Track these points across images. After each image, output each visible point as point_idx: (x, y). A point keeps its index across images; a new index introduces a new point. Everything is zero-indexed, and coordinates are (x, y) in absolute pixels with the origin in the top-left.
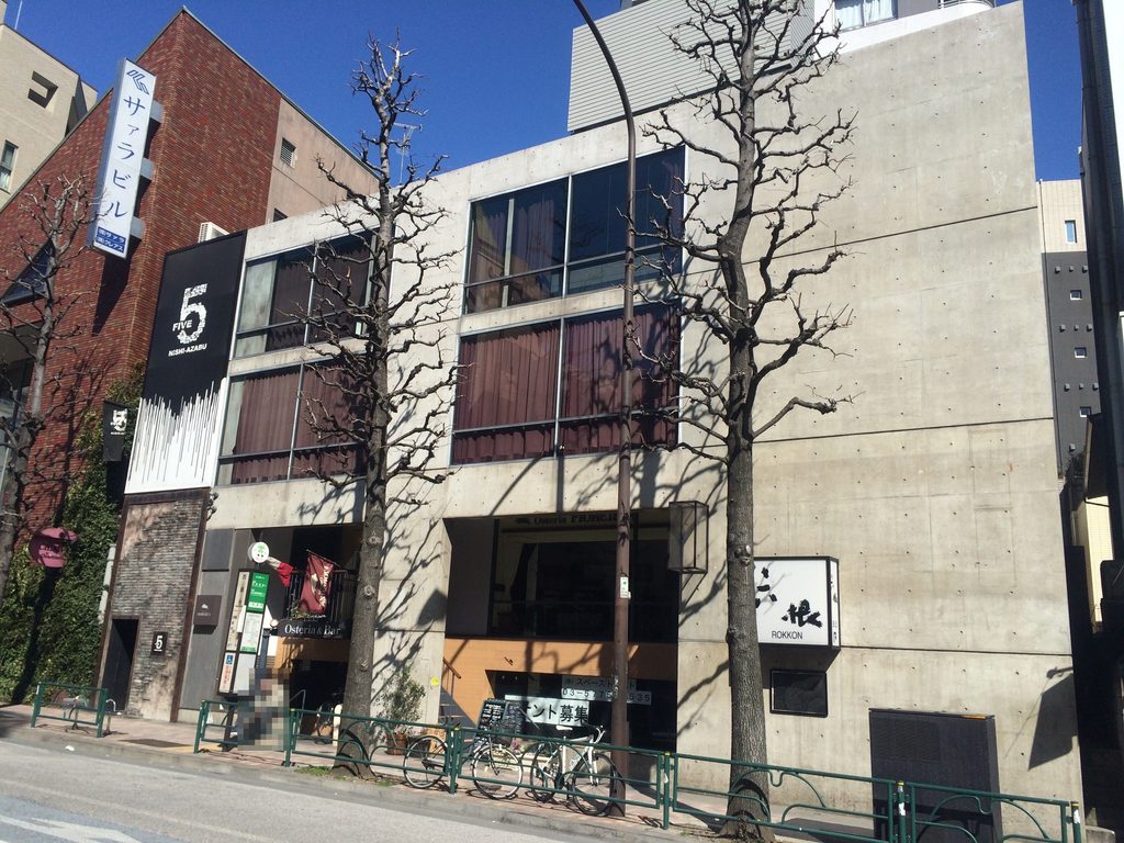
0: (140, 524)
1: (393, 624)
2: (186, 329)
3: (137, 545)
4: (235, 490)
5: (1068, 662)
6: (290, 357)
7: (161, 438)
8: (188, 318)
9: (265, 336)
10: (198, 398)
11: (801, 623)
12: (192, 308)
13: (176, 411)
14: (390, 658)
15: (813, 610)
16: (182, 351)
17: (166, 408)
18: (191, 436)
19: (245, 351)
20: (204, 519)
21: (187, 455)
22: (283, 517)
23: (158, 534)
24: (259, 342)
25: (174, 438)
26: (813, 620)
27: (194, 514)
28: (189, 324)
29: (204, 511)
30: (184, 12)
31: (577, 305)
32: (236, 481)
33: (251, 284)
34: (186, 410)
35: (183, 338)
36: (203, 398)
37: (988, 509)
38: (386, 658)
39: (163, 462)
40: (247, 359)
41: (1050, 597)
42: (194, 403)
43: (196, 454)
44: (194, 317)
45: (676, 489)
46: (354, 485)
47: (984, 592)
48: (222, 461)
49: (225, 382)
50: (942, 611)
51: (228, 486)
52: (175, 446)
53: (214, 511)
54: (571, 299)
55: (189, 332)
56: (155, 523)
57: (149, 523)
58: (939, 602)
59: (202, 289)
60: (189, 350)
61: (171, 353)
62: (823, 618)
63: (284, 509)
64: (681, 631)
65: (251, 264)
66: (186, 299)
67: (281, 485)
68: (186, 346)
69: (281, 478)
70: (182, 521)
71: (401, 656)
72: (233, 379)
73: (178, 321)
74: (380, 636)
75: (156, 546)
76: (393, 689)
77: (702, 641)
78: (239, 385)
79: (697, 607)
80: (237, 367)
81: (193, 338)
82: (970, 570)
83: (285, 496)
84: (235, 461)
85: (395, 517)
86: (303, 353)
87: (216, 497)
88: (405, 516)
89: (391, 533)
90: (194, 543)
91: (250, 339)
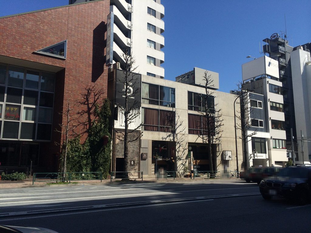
1: (182, 159)
3: (121, 141)
6: (156, 107)
12: (128, 87)
14: (182, 164)
19: (144, 102)
20: (140, 137)
22: (159, 139)
24: (148, 101)
26: (231, 157)
27: (137, 136)
28: (128, 90)
29: (140, 135)
32: (145, 130)
33: (144, 87)
36: (135, 110)
38: (181, 164)
40: (145, 104)
43: (135, 122)
45: (215, 142)
46: (172, 135)
48: (141, 125)
49: (141, 108)
53: (142, 135)
59: (131, 83)
60: (129, 97)
61: (123, 96)
63: (159, 137)
64: (217, 159)
65: (143, 82)
67: (158, 133)
70: (134, 137)
71: (184, 163)
72: (142, 108)
73: (124, 89)
74: (180, 160)
76: (183, 168)
77: (219, 160)
79: (218, 156)
80: (143, 105)
81: (130, 94)
83: (159, 135)
84: (145, 126)
85: (181, 141)
86: (159, 107)
87: (142, 132)
88: (182, 141)
89: (180, 144)
90: (138, 142)
91: (145, 100)
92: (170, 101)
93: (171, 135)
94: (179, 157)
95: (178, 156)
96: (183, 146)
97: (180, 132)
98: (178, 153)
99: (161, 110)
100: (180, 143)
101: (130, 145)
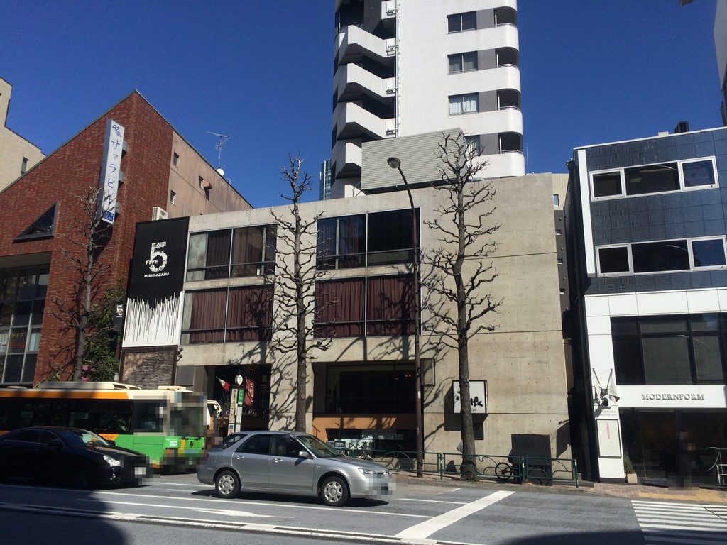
0: (134, 363)
2: (154, 264)
3: (133, 373)
4: (192, 348)
5: (567, 418)
6: (221, 283)
7: (143, 320)
8: (155, 259)
9: (204, 271)
10: (166, 300)
11: (475, 405)
12: (157, 254)
13: (153, 306)
15: (479, 401)
16: (153, 275)
17: (145, 304)
18: (163, 320)
19: (192, 278)
20: (175, 361)
21: (162, 329)
22: (223, 361)
23: (147, 368)
24: (201, 274)
25: (152, 320)
26: (480, 404)
27: (169, 358)
28: (156, 262)
29: (175, 357)
30: (136, 92)
31: (373, 271)
32: (192, 342)
33: (194, 245)
34: (159, 306)
35: (153, 269)
36: (169, 300)
37: (541, 363)
39: (146, 332)
40: (194, 282)
41: (560, 394)
42: (163, 303)
43: (167, 329)
44: (159, 258)
46: (259, 350)
47: (539, 392)
48: (183, 332)
49: (182, 293)
50: (525, 400)
51: (187, 345)
52: (153, 324)
53: (181, 357)
54: (370, 268)
55: (157, 266)
56: (143, 363)
57: (140, 362)
58: (524, 396)
59: (163, 244)
60: (157, 275)
61: (146, 276)
62: (483, 403)
63: (224, 356)
64: (425, 410)
65: (192, 234)
66: (153, 248)
67: (221, 345)
68: (156, 273)
69: (219, 342)
70: (162, 361)
72: (187, 292)
73: (149, 259)
75: (146, 374)
77: (433, 413)
78: (190, 295)
79: (432, 400)
80: (188, 286)
81: (160, 269)
82: (534, 384)
83: (224, 351)
84: (191, 333)
85: (283, 366)
86: (229, 282)
87: (181, 350)
88: (289, 365)
89: (281, 373)
90: (171, 373)
91: (195, 272)
92: (263, 260)
93: (254, 350)
94: (278, 408)
95: (274, 405)
96: (290, 377)
97: (286, 338)
98: (274, 397)
99: (233, 289)
100: (281, 369)
101: (152, 382)
